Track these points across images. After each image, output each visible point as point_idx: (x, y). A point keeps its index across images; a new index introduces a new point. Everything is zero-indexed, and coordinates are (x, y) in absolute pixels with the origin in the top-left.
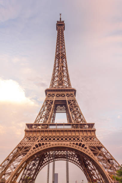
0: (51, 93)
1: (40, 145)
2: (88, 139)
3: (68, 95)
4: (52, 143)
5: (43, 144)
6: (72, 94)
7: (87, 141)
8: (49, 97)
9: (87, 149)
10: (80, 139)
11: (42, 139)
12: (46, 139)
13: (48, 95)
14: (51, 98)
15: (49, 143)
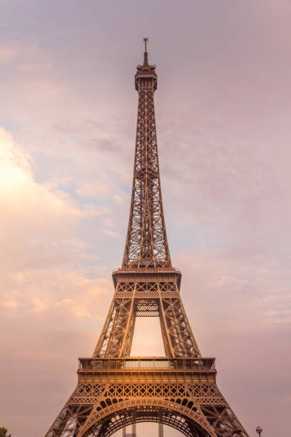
0: (127, 281)
1: (109, 402)
2: (201, 390)
3: (163, 287)
4: (131, 398)
5: (115, 401)
6: (172, 283)
7: (198, 396)
8: (121, 290)
9: (198, 411)
10: (186, 390)
11: (112, 391)
12: (120, 391)
13: (119, 287)
14: (125, 294)
15: (127, 399)
